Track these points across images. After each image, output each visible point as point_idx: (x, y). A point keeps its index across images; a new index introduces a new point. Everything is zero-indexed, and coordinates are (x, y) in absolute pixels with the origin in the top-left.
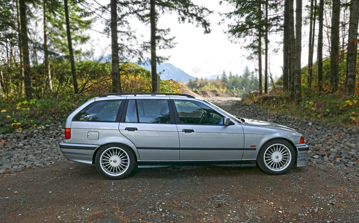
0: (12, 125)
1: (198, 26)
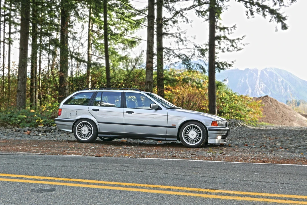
0: (37, 121)
1: (272, 21)
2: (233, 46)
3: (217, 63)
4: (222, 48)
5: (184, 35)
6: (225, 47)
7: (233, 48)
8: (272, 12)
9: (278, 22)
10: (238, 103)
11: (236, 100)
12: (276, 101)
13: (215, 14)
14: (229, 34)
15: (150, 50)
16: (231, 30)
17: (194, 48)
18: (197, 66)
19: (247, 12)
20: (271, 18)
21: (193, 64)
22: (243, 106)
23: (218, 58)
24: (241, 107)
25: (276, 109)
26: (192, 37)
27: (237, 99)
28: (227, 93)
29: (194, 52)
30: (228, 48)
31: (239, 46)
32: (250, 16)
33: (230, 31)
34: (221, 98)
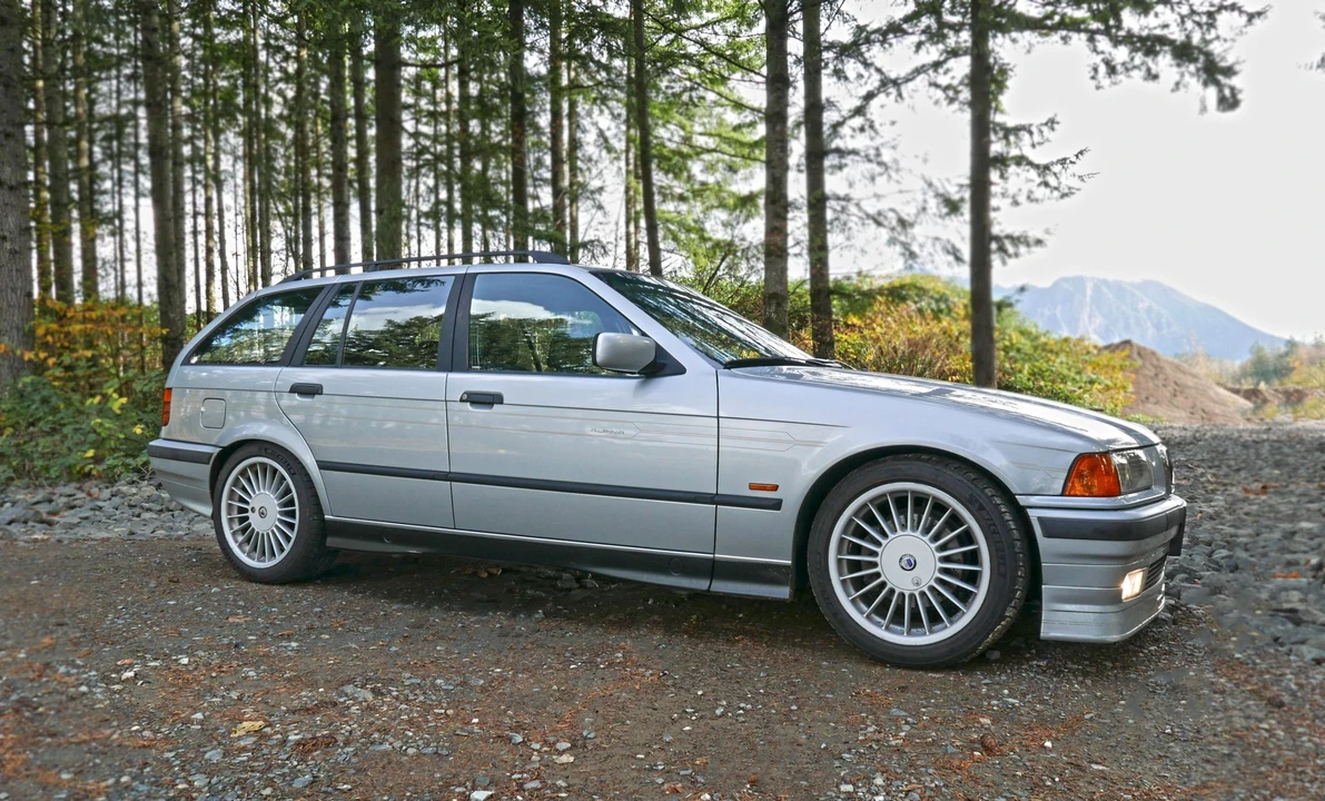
1: (1181, 86)
2: (1046, 184)
3: (997, 239)
4: (1011, 192)
5: (892, 151)
6: (1020, 190)
7: (1048, 191)
8: (1183, 52)
9: (1205, 84)
10: (1058, 360)
11: (1051, 351)
12: (1153, 353)
13: (989, 87)
14: (1033, 146)
15: (775, 192)
16: (1041, 132)
17: (923, 189)
18: (934, 245)
19: (1096, 70)
20: (1177, 78)
21: (921, 239)
22: (1073, 369)
23: (999, 223)
24: (1065, 372)
25: (1156, 375)
26: (916, 157)
27: (1055, 350)
28: (1022, 333)
29: (925, 201)
30: (1031, 192)
31: (1067, 180)
32: (1105, 82)
33: (1037, 138)
34: (1006, 347)
